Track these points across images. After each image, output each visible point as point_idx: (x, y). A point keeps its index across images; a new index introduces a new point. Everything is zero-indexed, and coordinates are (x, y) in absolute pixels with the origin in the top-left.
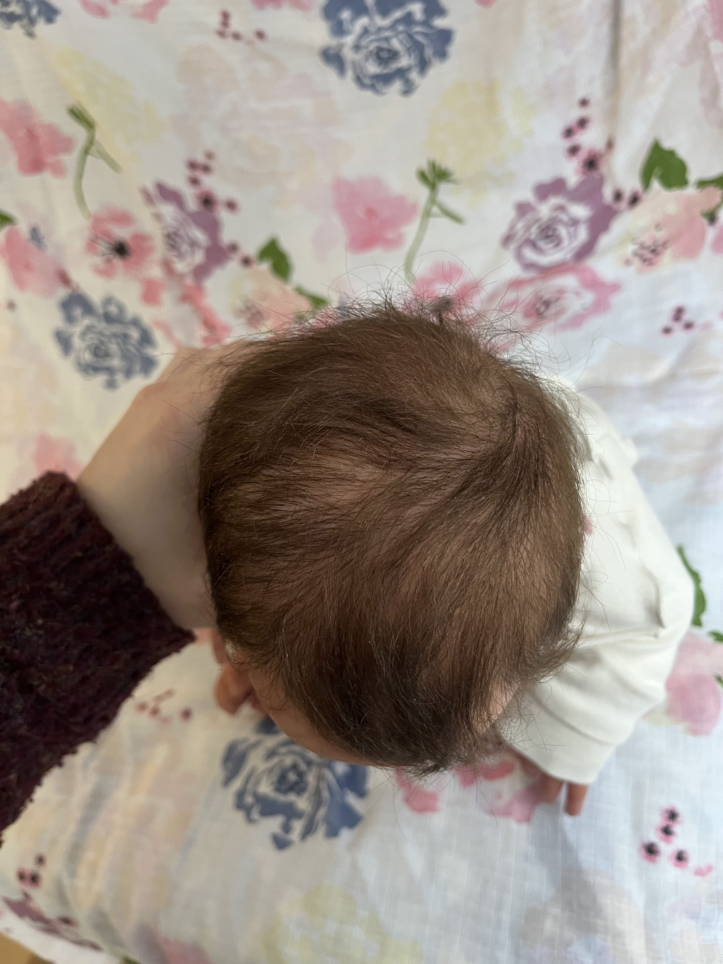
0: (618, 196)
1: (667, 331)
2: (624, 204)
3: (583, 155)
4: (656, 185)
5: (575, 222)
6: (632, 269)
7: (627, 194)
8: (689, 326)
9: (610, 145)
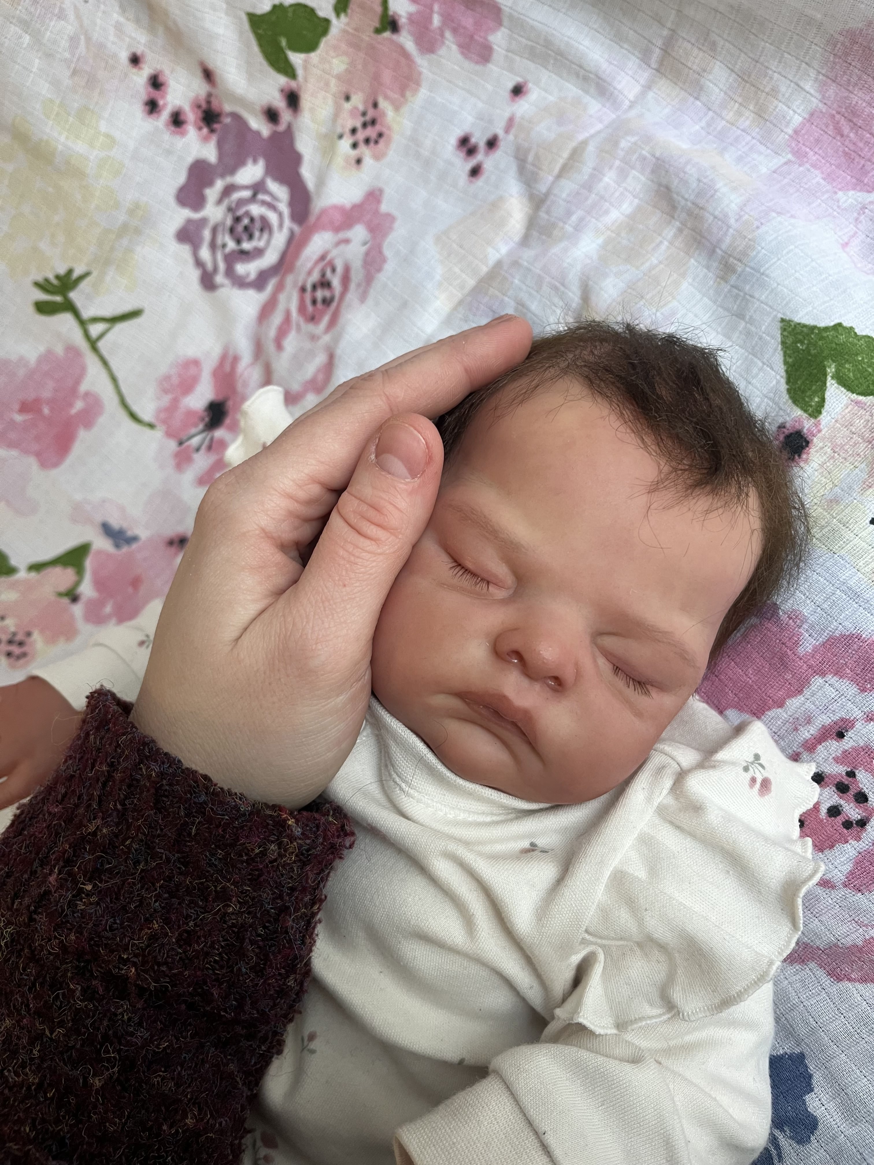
0: (272, 115)
1: (475, 172)
2: (286, 116)
3: (191, 116)
4: (296, 58)
5: (258, 188)
6: (368, 161)
7: (280, 103)
8: (492, 143)
9: (208, 75)
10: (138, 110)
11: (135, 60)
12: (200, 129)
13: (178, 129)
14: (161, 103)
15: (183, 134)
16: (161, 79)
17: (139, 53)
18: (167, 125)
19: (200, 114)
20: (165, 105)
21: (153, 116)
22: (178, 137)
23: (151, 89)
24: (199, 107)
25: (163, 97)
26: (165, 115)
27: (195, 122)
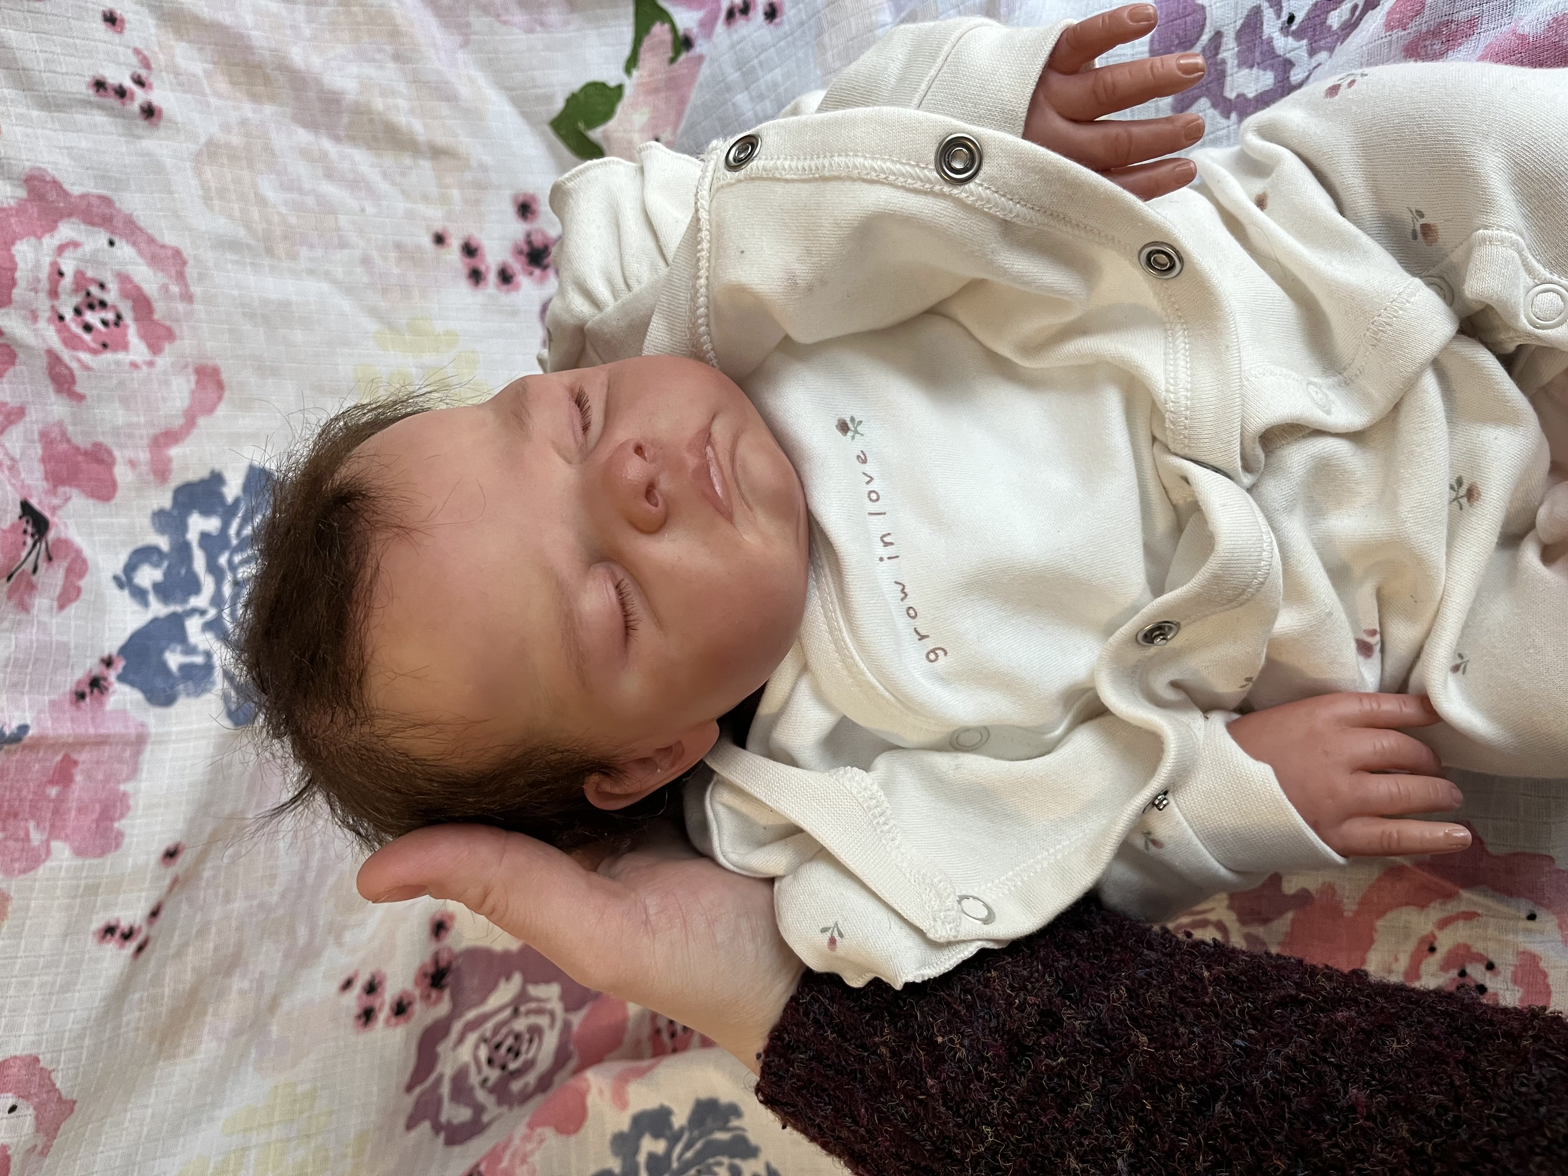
3: (517, 266)
10: (464, 286)
11: (439, 239)
12: (531, 274)
13: (510, 286)
14: (482, 268)
15: (517, 288)
16: (473, 244)
17: (440, 230)
18: (497, 287)
19: (524, 259)
20: (487, 268)
21: (480, 286)
22: (514, 294)
23: (468, 260)
24: (520, 252)
25: (483, 261)
26: (492, 277)
27: (523, 269)
